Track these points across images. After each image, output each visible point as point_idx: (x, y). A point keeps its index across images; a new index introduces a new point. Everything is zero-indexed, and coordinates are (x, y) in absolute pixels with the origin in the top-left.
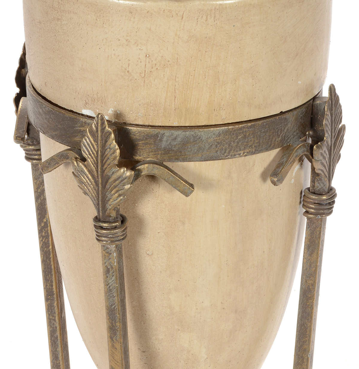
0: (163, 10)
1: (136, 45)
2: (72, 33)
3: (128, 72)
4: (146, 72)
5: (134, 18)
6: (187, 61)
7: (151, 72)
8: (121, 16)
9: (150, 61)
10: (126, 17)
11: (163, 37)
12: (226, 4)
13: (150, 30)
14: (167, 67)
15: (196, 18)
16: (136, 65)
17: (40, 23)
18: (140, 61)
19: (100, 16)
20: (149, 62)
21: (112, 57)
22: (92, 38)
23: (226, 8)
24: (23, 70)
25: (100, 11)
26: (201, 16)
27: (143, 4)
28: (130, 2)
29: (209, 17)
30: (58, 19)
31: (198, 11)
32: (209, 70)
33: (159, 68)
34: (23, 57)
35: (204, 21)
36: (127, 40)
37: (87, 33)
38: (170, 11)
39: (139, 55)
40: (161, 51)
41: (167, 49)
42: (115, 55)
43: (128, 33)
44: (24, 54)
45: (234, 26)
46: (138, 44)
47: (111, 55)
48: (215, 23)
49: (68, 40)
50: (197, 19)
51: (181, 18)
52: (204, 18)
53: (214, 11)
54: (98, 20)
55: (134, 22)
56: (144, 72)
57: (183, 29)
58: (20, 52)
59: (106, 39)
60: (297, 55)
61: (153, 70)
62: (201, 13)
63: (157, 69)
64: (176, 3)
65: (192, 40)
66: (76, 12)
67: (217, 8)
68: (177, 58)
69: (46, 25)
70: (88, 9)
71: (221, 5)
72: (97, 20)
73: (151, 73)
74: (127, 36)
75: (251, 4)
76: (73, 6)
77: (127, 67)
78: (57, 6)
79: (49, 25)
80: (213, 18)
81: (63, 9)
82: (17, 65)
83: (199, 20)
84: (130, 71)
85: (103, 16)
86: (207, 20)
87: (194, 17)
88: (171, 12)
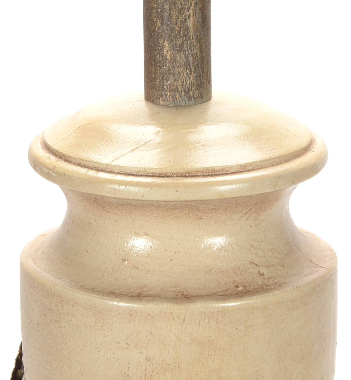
0: (164, 312)
1: (136, 348)
2: (71, 335)
3: (128, 376)
4: (147, 376)
5: (135, 321)
6: (189, 365)
7: (151, 376)
8: (121, 318)
9: (151, 365)
10: (126, 320)
11: (164, 341)
12: (229, 307)
13: (151, 332)
14: (168, 371)
15: (198, 321)
16: (137, 369)
17: (38, 325)
18: (140, 364)
19: (99, 318)
20: (150, 366)
21: (111, 361)
22: (91, 341)
23: (229, 310)
24: (19, 370)
25: (100, 314)
26: (203, 319)
27: (143, 306)
28: (130, 305)
29: (211, 320)
30: (56, 322)
31: (200, 314)
32: (211, 374)
33: (160, 372)
34: (19, 358)
35: (206, 324)
36: (127, 343)
37: (86, 336)
38: (171, 314)
39: (139, 359)
40: (162, 354)
41: (168, 353)
42: (114, 358)
43: (128, 336)
44: (20, 355)
45: (237, 329)
46: (138, 348)
47: (110, 359)
48: (217, 326)
49: (66, 343)
50: (199, 322)
51: (182, 321)
52: (207, 321)
53: (216, 314)
54: (98, 322)
55: (134, 325)
56: (144, 376)
57: (184, 332)
58: (17, 352)
59: (105, 342)
60: (302, 359)
61: (153, 374)
62: (203, 315)
63: (158, 373)
64: (177, 305)
65: (194, 343)
66: (75, 314)
67: (220, 310)
68: (179, 362)
69: (44, 327)
70: (87, 312)
71: (223, 307)
72: (96, 322)
73: (152, 377)
74: (127, 339)
75: (254, 307)
76: (72, 308)
77: (127, 371)
78: (56, 308)
79: (47, 327)
80: (215, 321)
81: (62, 311)
82: (13, 366)
83: (201, 322)
84: (130, 375)
85: (103, 319)
86: (209, 323)
87: (196, 320)
88: (172, 315)
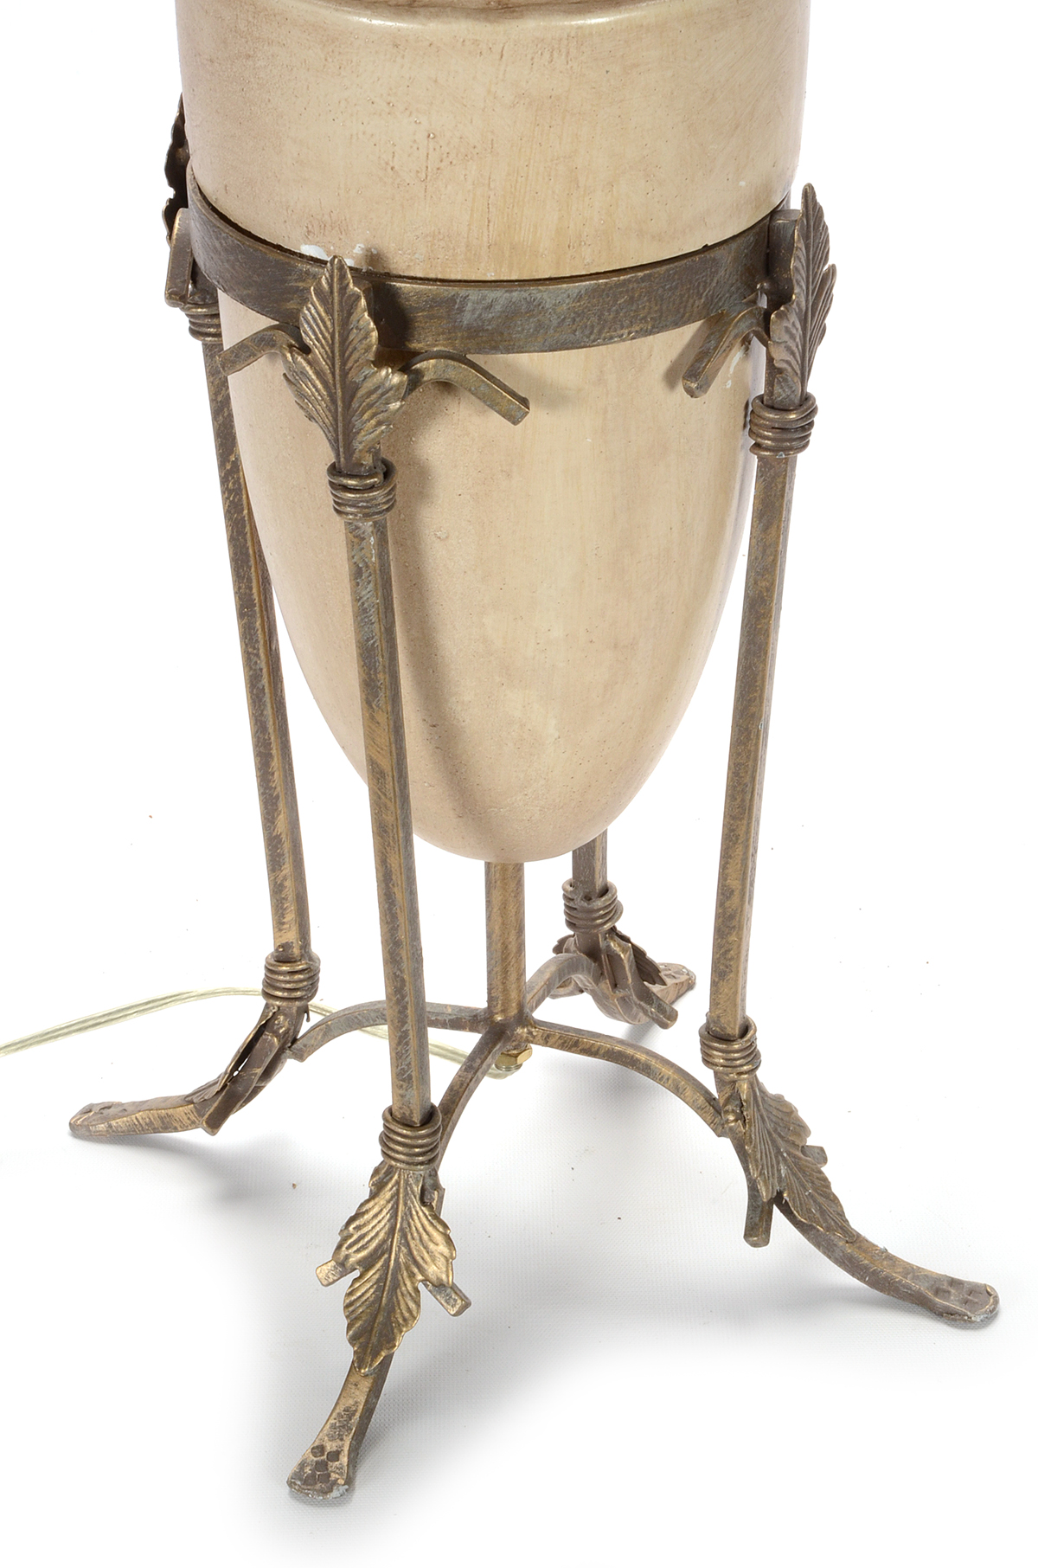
0: (462, 40)
1: (408, 112)
2: (277, 85)
3: (392, 168)
4: (429, 169)
5: (403, 57)
6: (512, 146)
7: (438, 169)
8: (377, 52)
9: (438, 148)
10: (386, 55)
11: (462, 98)
12: (591, 26)
13: (436, 81)
14: (471, 158)
15: (529, 56)
16: (409, 156)
17: (212, 61)
18: (415, 146)
19: (333, 51)
20: (435, 149)
21: (358, 138)
22: (318, 98)
23: (591, 34)
24: (180, 149)
25: (333, 42)
26: (540, 53)
27: (420, 27)
28: (394, 24)
29: (556, 55)
30: (248, 57)
31: (533, 41)
32: (556, 164)
33: (454, 162)
34: (180, 123)
35: (547, 64)
36: (389, 103)
37: (308, 87)
38: (476, 42)
39: (414, 134)
40: (459, 125)
41: (471, 122)
42: (364, 133)
43: (391, 89)
45: (607, 72)
46: (411, 113)
47: (357, 134)
48: (568, 67)
49: (269, 101)
50: (532, 59)
51: (498, 57)
52: (547, 56)
53: (566, 42)
54: (330, 60)
55: (402, 67)
56: (424, 169)
57: (503, 80)
58: (175, 114)
59: (346, 100)
60: (737, 128)
61: (442, 165)
62: (539, 46)
63: (451, 163)
64: (488, 25)
65: (522, 102)
66: (285, 42)
67: (573, 34)
68: (492, 140)
69: (224, 67)
70: (308, 37)
71: (579, 27)
72: (326, 60)
73: (439, 171)
74: (389, 95)
75: (642, 26)
76: (279, 29)
77: (391, 159)
78: (246, 28)
79: (229, 66)
80: (563, 57)
81: (258, 35)
82: (168, 141)
83: (535, 60)
84: (396, 168)
85: (340, 53)
86: (552, 61)
87: (526, 55)
88: (478, 45)
